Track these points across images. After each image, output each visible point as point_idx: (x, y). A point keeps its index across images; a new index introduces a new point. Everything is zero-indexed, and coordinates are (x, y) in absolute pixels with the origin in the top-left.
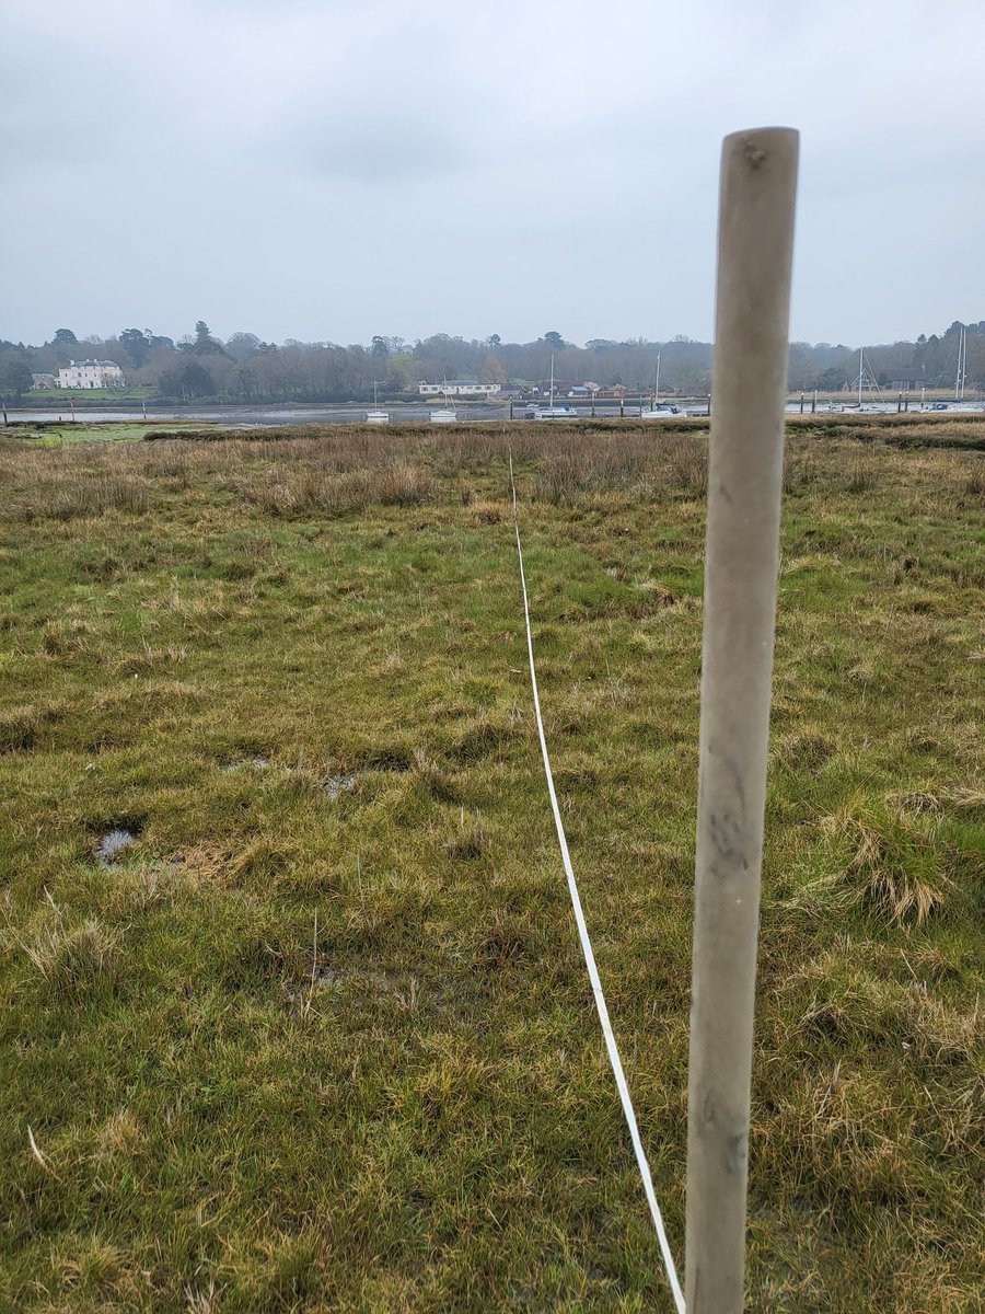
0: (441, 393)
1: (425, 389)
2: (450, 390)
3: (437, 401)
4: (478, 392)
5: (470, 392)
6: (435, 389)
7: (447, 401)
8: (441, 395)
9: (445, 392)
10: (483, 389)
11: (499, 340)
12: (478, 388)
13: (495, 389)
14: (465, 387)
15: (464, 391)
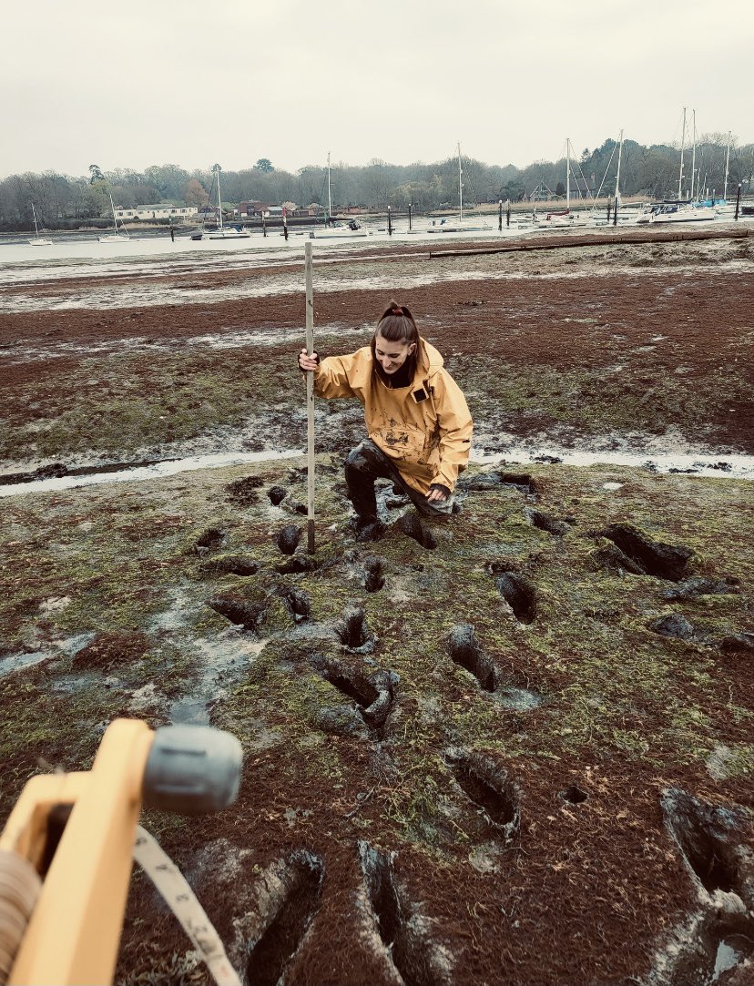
0: (136, 218)
1: (121, 214)
2: (146, 215)
3: (132, 226)
4: (174, 215)
5: (166, 216)
6: (130, 214)
7: (142, 226)
8: (136, 220)
9: (141, 217)
10: (179, 213)
11: (220, 168)
12: (173, 211)
13: (193, 211)
14: (161, 211)
15: (160, 215)
